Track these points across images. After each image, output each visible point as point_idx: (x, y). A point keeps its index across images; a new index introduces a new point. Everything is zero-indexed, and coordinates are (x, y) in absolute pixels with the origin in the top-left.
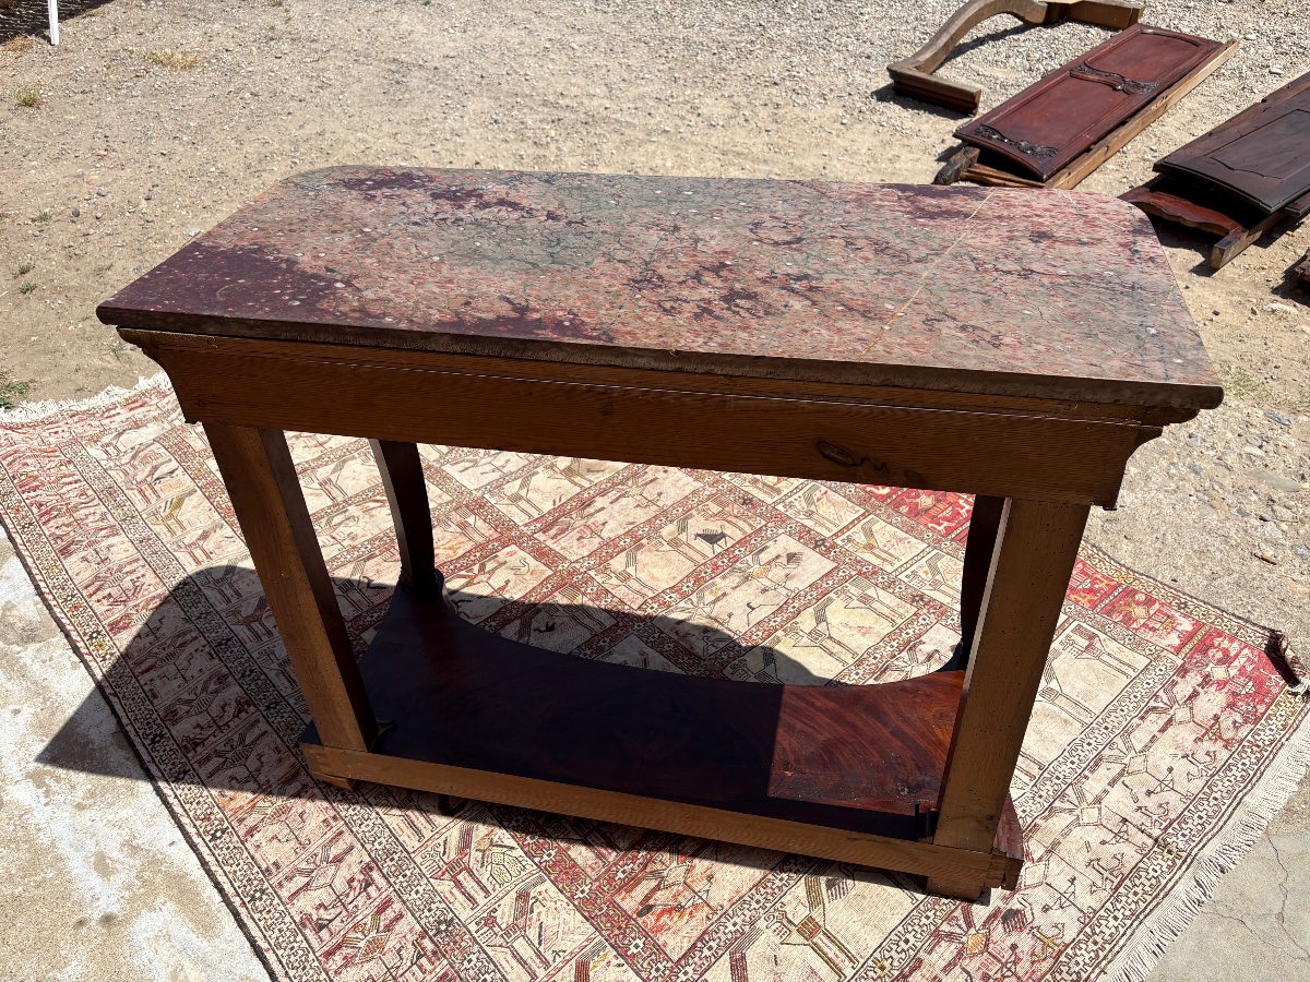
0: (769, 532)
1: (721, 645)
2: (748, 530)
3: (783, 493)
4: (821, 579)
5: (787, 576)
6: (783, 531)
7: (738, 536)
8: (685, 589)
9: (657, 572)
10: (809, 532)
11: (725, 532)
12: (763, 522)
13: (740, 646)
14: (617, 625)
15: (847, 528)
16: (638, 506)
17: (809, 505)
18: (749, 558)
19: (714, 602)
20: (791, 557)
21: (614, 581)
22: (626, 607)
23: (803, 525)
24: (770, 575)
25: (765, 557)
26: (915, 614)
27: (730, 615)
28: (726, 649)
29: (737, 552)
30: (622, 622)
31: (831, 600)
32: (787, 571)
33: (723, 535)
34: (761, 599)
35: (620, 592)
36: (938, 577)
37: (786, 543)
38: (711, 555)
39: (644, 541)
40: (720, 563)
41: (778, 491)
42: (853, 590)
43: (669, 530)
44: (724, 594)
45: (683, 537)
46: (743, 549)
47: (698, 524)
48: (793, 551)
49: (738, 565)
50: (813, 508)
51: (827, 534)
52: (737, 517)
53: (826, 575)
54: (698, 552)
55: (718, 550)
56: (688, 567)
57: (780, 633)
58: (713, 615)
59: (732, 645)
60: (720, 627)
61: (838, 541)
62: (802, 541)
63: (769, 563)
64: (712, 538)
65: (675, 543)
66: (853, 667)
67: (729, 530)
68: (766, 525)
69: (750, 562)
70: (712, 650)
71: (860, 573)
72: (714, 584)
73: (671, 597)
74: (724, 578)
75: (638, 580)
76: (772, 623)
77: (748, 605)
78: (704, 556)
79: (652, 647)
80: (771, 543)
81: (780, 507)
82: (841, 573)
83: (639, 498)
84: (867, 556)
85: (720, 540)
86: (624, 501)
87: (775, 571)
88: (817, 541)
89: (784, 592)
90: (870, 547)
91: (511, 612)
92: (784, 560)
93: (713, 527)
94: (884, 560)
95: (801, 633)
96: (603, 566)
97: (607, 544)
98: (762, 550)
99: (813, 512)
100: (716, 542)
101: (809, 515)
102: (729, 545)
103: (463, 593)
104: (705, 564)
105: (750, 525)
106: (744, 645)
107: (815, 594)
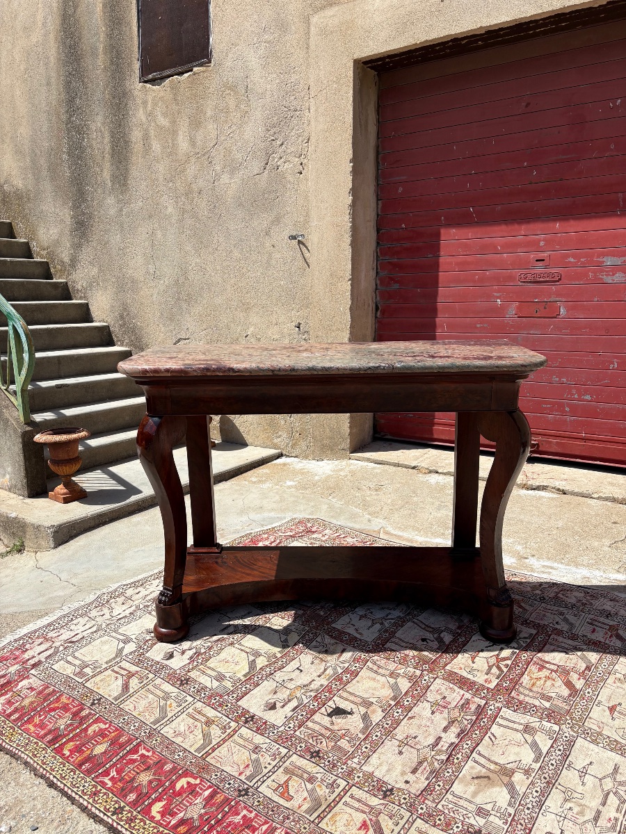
0: (291, 726)
1: (314, 643)
2: (309, 724)
3: (281, 770)
4: (250, 690)
5: (275, 693)
6: (280, 729)
7: (317, 717)
8: (348, 676)
9: (372, 684)
10: (258, 729)
11: (329, 718)
12: (297, 733)
13: (302, 643)
14: (383, 645)
15: (224, 741)
16: (415, 738)
17: (257, 760)
18: (306, 701)
19: (325, 670)
20: (273, 707)
21: (401, 672)
22: (382, 656)
23: (262, 735)
24: (288, 692)
25: (294, 703)
26: (189, 672)
27: (312, 663)
28: (311, 641)
29: (316, 704)
30: (380, 646)
31: (245, 676)
32: (275, 696)
33: (330, 715)
34: (293, 675)
35: (392, 666)
36: (162, 703)
37: (277, 718)
38: (335, 698)
39: (393, 703)
40: (327, 694)
41: (287, 771)
42: (228, 684)
43: (377, 716)
44: (319, 676)
45: (363, 710)
46: (311, 707)
47: (353, 723)
48: (272, 711)
49: (313, 694)
50: (254, 756)
51: (244, 731)
52: (321, 735)
53: (246, 694)
54: (347, 700)
55: (331, 703)
56: (350, 688)
57: (279, 655)
58: (324, 663)
59: (308, 644)
60: (317, 655)
61: (233, 724)
62: (264, 721)
63: (289, 701)
64: (338, 712)
65: (367, 704)
66: (235, 642)
67: (326, 721)
68: (295, 731)
69: (304, 697)
70: (319, 639)
71: (221, 696)
72: (328, 680)
73: (356, 667)
74: (322, 685)
75: (383, 675)
76: (284, 660)
77: (301, 671)
78: (341, 697)
79: (356, 638)
80: (290, 714)
81: (284, 751)
82: (235, 696)
83: (418, 747)
84: (211, 713)
85: (332, 712)
86: (431, 740)
87: (285, 696)
88: (252, 720)
89: (277, 679)
90: (209, 722)
91: (456, 646)
92: (278, 705)
93: (340, 722)
94: (199, 713)
95: (265, 655)
96: (415, 681)
97: (420, 698)
98: (296, 707)
99: (254, 752)
100: (334, 710)
101: (256, 749)
102: (324, 708)
103: (495, 651)
104: (339, 690)
105: (308, 728)
106: (301, 645)
107: (256, 679)
